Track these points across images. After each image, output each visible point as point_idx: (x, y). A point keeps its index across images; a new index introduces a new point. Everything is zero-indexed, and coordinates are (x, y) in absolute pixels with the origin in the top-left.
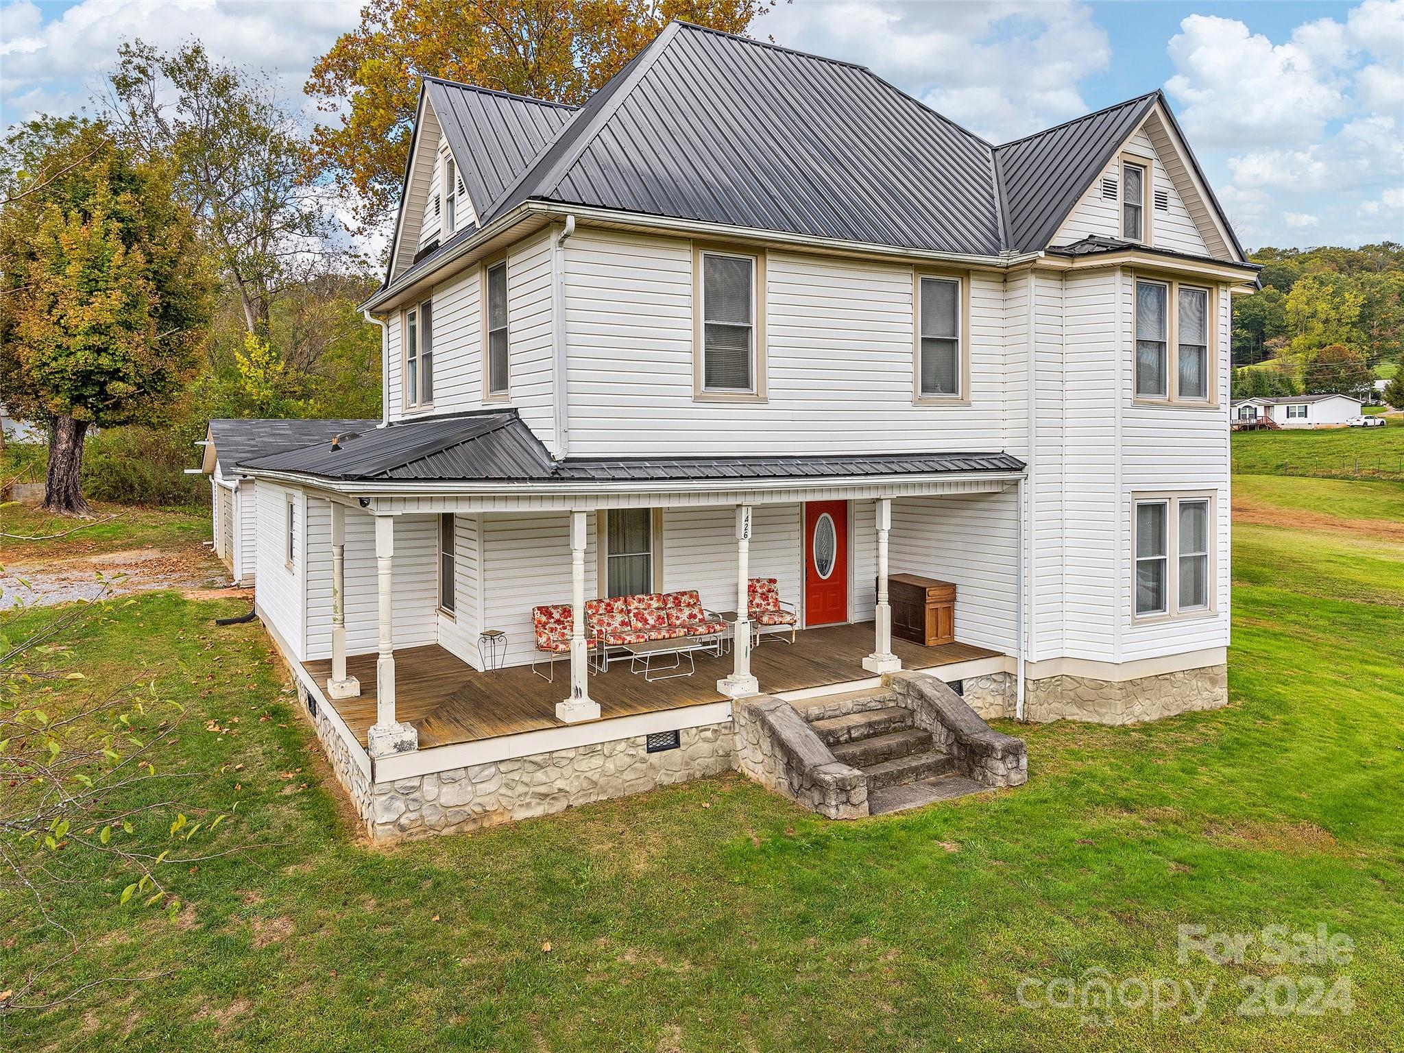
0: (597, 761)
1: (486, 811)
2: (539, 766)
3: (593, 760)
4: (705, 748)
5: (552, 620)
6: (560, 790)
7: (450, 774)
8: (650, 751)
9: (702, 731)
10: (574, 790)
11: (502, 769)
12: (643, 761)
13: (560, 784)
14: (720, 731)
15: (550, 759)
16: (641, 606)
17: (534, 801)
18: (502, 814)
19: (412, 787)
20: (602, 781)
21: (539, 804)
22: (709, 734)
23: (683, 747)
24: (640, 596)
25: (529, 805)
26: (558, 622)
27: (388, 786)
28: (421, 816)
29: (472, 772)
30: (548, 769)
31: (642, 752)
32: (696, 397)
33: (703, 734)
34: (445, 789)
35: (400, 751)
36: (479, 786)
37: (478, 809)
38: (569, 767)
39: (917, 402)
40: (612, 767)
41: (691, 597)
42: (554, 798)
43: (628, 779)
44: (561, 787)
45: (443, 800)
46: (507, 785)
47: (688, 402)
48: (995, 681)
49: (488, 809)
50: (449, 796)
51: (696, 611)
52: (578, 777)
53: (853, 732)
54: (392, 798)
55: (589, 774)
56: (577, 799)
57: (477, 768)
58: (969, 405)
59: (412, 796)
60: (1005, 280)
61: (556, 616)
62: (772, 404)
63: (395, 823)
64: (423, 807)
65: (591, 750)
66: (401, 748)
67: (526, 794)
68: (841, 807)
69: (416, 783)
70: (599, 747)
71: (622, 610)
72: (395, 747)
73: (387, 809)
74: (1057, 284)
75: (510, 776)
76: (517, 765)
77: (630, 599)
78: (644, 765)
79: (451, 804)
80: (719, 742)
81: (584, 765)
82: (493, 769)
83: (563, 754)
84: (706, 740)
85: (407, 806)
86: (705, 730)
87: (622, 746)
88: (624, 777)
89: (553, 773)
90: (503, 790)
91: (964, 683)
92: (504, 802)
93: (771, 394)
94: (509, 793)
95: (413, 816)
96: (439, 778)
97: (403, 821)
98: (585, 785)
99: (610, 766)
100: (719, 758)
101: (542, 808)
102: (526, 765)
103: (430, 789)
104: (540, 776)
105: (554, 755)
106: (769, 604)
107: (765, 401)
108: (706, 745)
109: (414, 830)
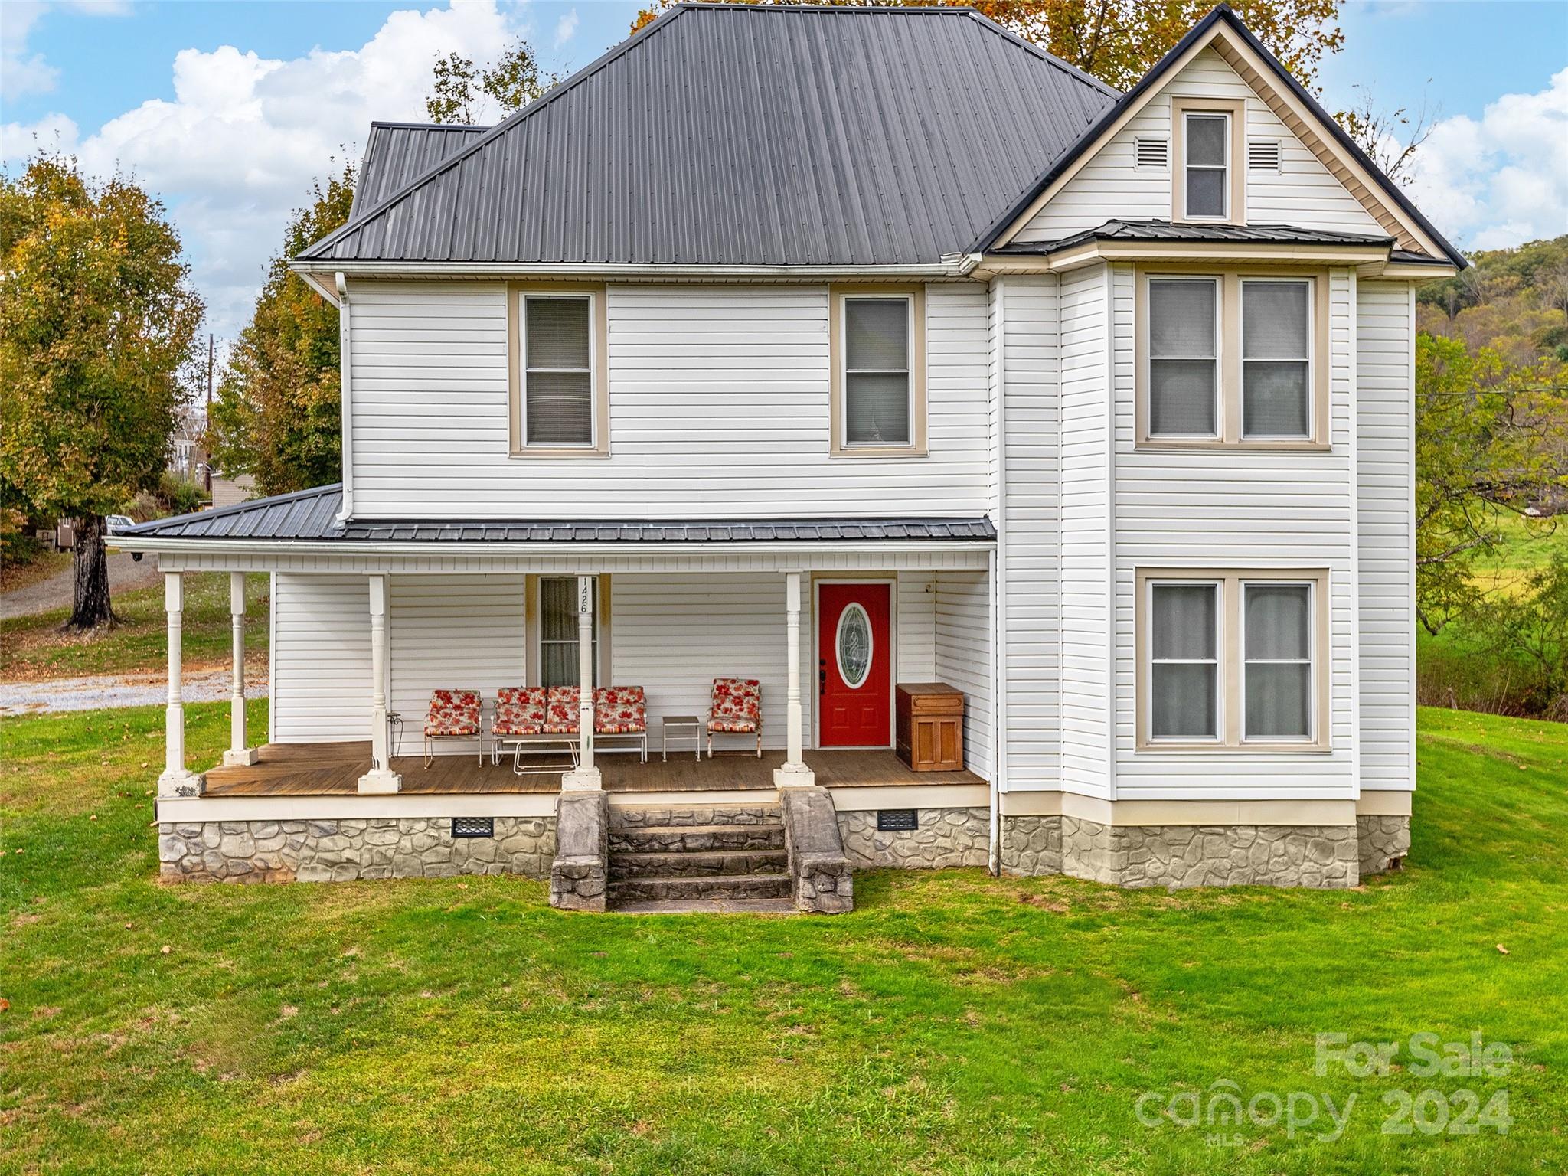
0: (391, 837)
1: (269, 868)
2: (327, 833)
3: (387, 835)
4: (526, 842)
5: (450, 706)
6: (349, 861)
7: (233, 825)
8: (455, 835)
9: (521, 822)
10: (364, 863)
11: (285, 829)
12: (447, 845)
13: (348, 854)
14: (545, 826)
15: (337, 826)
16: (565, 699)
17: (320, 867)
18: (286, 874)
19: (193, 832)
20: (398, 858)
21: (325, 870)
22: (531, 827)
23: (496, 838)
24: (566, 688)
25: (313, 869)
26: (457, 707)
27: (170, 828)
28: (203, 861)
29: (254, 827)
30: (336, 837)
31: (446, 835)
32: (511, 454)
33: (523, 827)
34: (226, 839)
35: (182, 795)
36: (261, 842)
37: (260, 864)
38: (359, 838)
39: (836, 453)
40: (409, 845)
41: (632, 692)
42: (342, 868)
43: (428, 861)
44: (350, 857)
45: (223, 849)
46: (292, 847)
47: (504, 459)
48: (975, 818)
49: (271, 865)
50: (231, 845)
51: (632, 710)
52: (371, 850)
53: (688, 841)
54: (173, 839)
55: (382, 849)
56: (369, 872)
57: (259, 824)
58: (925, 455)
59: (193, 840)
60: (988, 292)
61: (456, 701)
62: (616, 459)
63: (177, 863)
64: (206, 853)
65: (384, 824)
66: (184, 792)
67: (312, 858)
68: (565, 896)
69: (198, 828)
70: (394, 823)
71: (540, 701)
72: (177, 790)
73: (171, 849)
74: (1049, 291)
75: (294, 837)
76: (301, 828)
77: (551, 690)
78: (448, 850)
79: (233, 855)
80: (544, 838)
81: (377, 838)
82: (276, 828)
83: (353, 824)
84: (526, 834)
85: (188, 849)
86: (526, 822)
87: (422, 825)
88: (423, 858)
89: (341, 841)
90: (286, 850)
91: (920, 814)
92: (288, 862)
93: (616, 448)
94: (293, 854)
95: (196, 859)
96: (220, 828)
97: (185, 862)
98: (377, 859)
99: (406, 843)
100: (543, 856)
101: (329, 875)
102: (311, 829)
103: (211, 837)
104: (326, 842)
105: (342, 823)
106: (741, 710)
107: (606, 456)
108: (526, 839)
109: (196, 874)
